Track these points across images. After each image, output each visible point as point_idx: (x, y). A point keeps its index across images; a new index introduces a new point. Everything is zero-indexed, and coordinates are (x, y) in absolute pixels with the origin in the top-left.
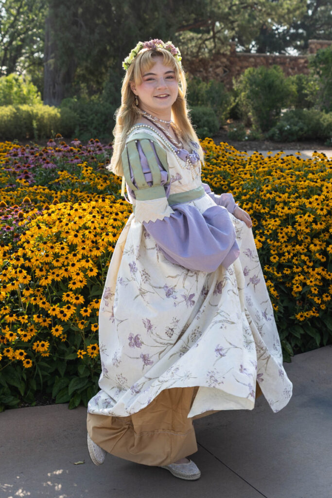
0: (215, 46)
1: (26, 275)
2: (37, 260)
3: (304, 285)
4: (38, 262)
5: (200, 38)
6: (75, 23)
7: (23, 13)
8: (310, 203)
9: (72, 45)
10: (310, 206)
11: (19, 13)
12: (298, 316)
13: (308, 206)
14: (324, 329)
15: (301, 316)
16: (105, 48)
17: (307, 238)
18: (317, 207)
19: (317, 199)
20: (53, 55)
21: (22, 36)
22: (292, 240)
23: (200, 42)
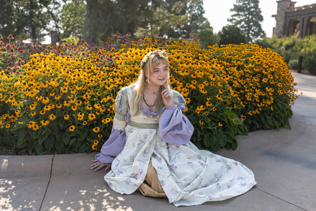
0: (152, 34)
1: (120, 79)
2: (125, 73)
3: (253, 97)
4: (126, 74)
5: (146, 31)
6: (98, 16)
7: (72, 17)
8: (252, 59)
9: (97, 25)
10: (252, 60)
11: (71, 17)
12: (249, 113)
13: (251, 60)
14: (260, 121)
15: (251, 113)
16: (111, 28)
17: (250, 76)
18: (256, 60)
19: (254, 57)
20: (88, 30)
21: (72, 27)
22: (243, 77)
23: (145, 32)
